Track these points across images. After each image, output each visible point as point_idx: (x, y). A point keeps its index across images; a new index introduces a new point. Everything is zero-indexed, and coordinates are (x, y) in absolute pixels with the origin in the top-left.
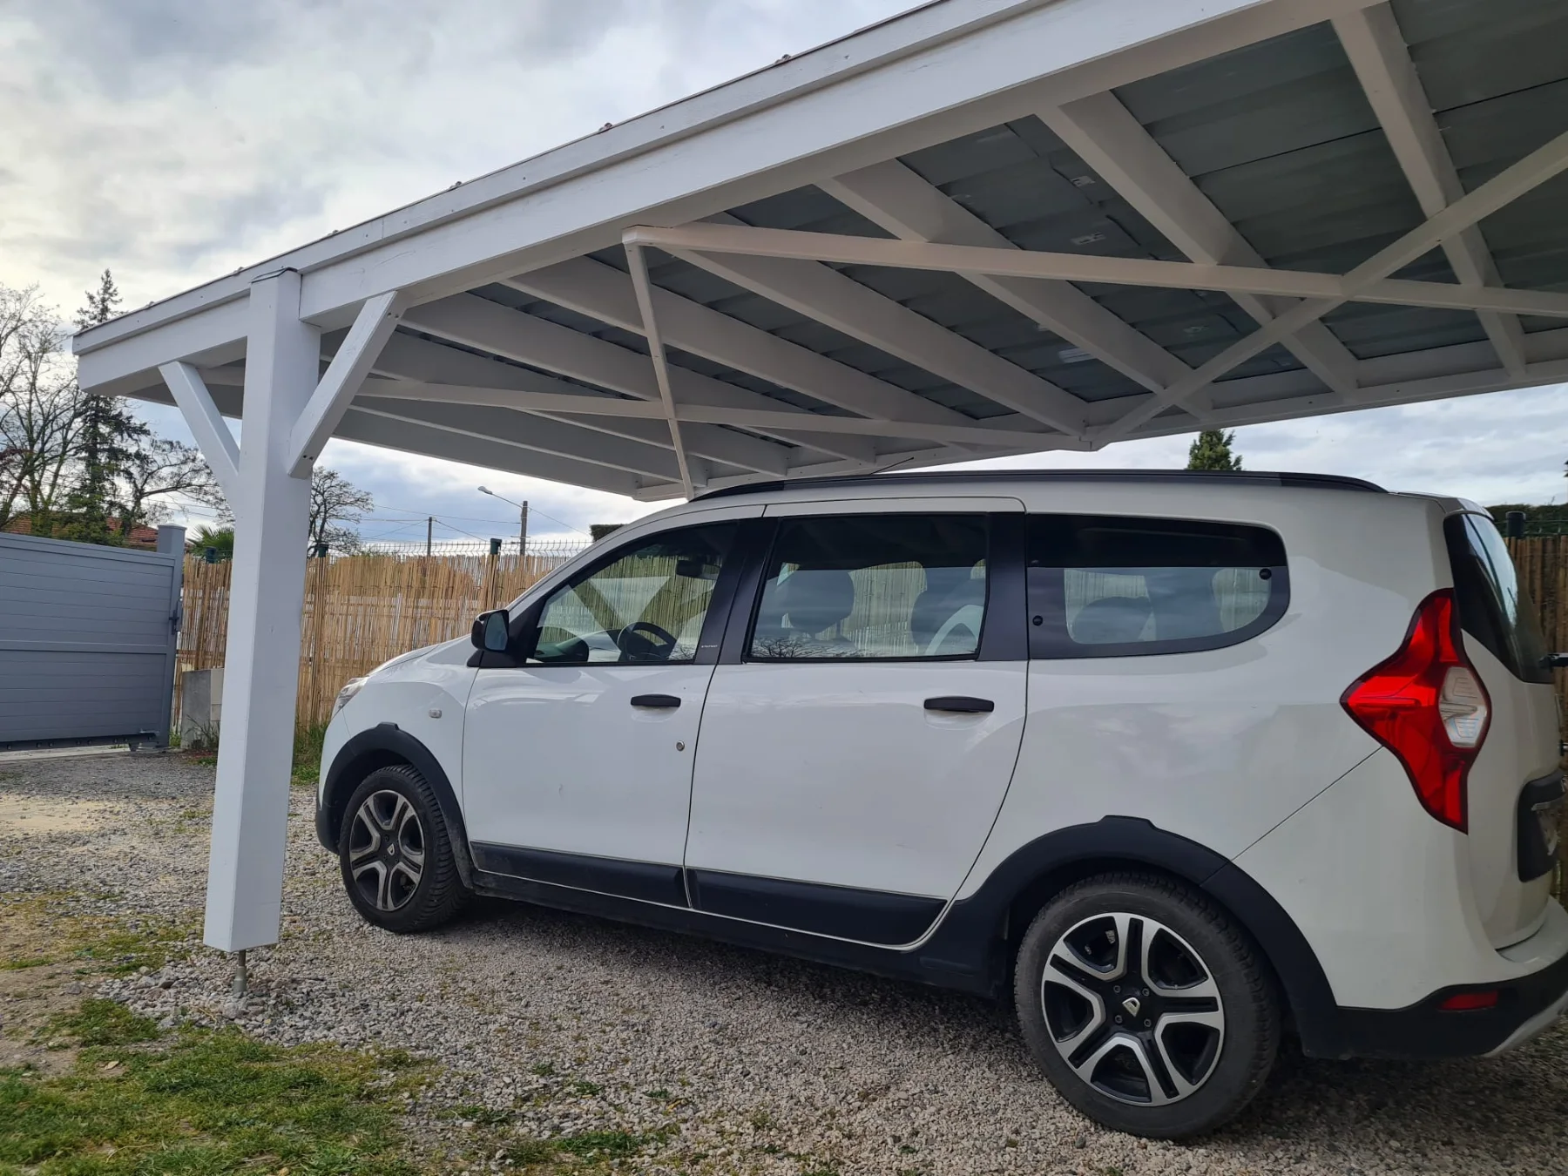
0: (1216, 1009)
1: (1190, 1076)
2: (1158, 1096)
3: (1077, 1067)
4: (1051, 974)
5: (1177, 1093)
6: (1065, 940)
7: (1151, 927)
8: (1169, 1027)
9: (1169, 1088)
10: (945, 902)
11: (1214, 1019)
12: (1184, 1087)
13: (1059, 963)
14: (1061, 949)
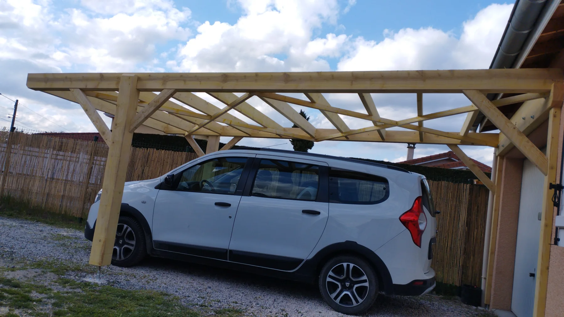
0: (367, 282)
1: (362, 298)
2: (355, 303)
3: (336, 300)
4: (329, 279)
5: (359, 302)
6: (332, 271)
7: (352, 265)
8: (357, 288)
9: (357, 301)
10: (304, 260)
11: (367, 284)
12: (360, 301)
13: (330, 277)
14: (331, 273)
